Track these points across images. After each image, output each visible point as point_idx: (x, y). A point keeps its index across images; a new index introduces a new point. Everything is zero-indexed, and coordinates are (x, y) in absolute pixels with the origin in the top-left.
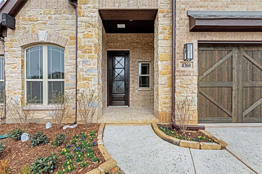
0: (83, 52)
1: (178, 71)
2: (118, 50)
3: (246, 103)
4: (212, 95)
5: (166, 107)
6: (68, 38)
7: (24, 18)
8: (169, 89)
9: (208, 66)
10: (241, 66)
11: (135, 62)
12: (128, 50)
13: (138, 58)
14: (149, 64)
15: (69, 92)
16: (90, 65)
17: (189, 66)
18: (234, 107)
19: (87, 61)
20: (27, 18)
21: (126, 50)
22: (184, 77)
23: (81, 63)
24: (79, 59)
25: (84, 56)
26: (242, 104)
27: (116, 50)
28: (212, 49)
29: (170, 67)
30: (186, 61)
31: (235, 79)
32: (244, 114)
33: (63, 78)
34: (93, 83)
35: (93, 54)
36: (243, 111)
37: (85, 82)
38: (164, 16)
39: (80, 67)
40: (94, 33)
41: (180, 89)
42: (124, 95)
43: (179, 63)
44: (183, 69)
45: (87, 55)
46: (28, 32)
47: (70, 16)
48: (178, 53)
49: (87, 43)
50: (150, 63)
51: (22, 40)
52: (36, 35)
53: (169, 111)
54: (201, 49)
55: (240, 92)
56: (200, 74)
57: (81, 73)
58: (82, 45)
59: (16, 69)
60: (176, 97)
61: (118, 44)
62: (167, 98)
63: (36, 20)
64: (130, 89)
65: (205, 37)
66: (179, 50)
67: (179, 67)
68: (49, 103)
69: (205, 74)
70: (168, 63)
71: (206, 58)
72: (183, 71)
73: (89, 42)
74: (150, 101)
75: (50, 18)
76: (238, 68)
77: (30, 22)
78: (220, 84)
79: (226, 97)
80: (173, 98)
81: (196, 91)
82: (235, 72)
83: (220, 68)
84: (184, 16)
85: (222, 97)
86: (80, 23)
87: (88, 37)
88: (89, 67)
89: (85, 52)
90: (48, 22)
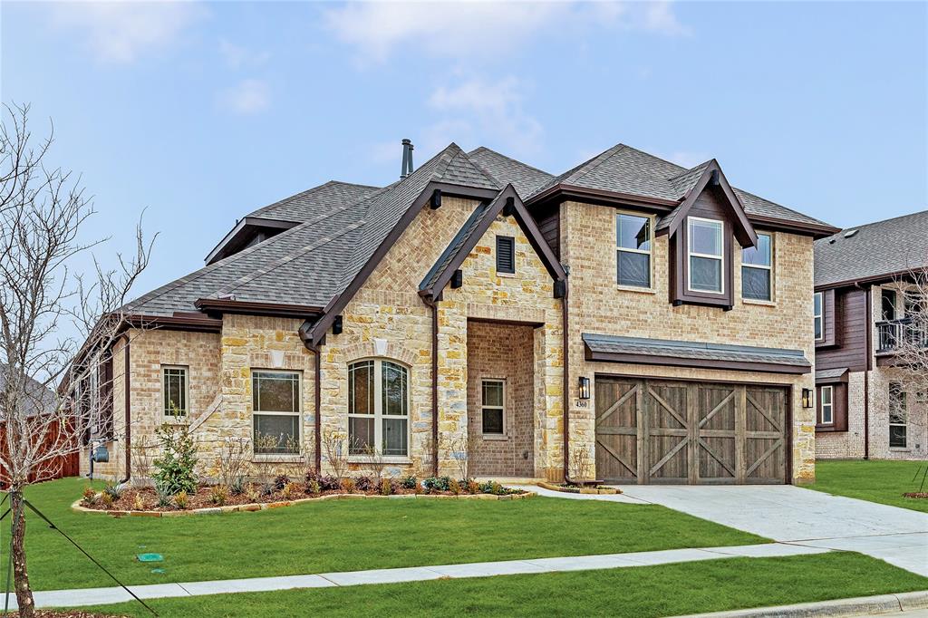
0: (447, 378)
1: (573, 412)
3: (653, 458)
4: (613, 447)
5: (556, 461)
6: (417, 352)
7: (351, 317)
8: (560, 436)
9: (607, 405)
10: (646, 406)
13: (482, 371)
14: (501, 384)
15: (419, 436)
16: (457, 397)
17: (585, 405)
18: (639, 463)
19: (453, 391)
20: (356, 316)
22: (580, 421)
23: (445, 394)
24: (439, 388)
25: (448, 384)
26: (649, 460)
28: (612, 381)
29: (561, 405)
30: (581, 399)
31: (640, 424)
32: (651, 472)
36: (650, 469)
37: (450, 421)
38: (553, 333)
39: (441, 399)
40: (461, 351)
41: (575, 436)
43: (573, 400)
44: (578, 409)
45: (452, 382)
46: (357, 339)
47: (418, 318)
48: (572, 388)
49: (452, 366)
50: (504, 382)
51: (349, 351)
52: (370, 347)
53: (560, 466)
54: (598, 380)
55: (647, 443)
56: (598, 415)
57: (445, 409)
58: (447, 367)
59: (338, 397)
60: (570, 446)
62: (557, 447)
63: (369, 321)
65: (603, 368)
66: (573, 383)
67: (573, 407)
68: (385, 453)
69: (604, 416)
70: (559, 399)
71: (605, 394)
72: (578, 412)
73: (455, 363)
74: (506, 463)
75: (391, 319)
76: (644, 410)
77: (360, 324)
78: (622, 430)
79: (629, 449)
80: (566, 448)
81: (593, 439)
82: (639, 415)
83: (622, 409)
84: (578, 339)
85: (624, 449)
86: (443, 335)
87: (453, 357)
88: (456, 400)
89: (450, 378)
90: (388, 326)
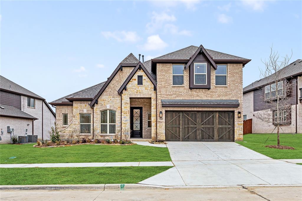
0: (124, 114)
2: (136, 106)
3: (186, 134)
5: (154, 135)
6: (117, 107)
8: (155, 128)
9: (171, 119)
11: (145, 113)
12: (142, 106)
13: (147, 111)
15: (117, 128)
18: (181, 135)
19: (125, 117)
20: (102, 99)
21: (141, 106)
22: (160, 124)
24: (122, 116)
26: (184, 134)
27: (135, 106)
28: (172, 112)
30: (161, 118)
31: (181, 124)
32: (185, 138)
33: (115, 123)
34: (127, 125)
35: (128, 114)
37: (124, 125)
38: (154, 100)
39: (123, 119)
40: (128, 106)
41: (159, 128)
42: (140, 131)
43: (158, 118)
44: (160, 120)
46: (102, 105)
47: (118, 99)
48: (158, 115)
49: (125, 110)
51: (100, 108)
52: (106, 107)
54: (168, 112)
55: (183, 129)
57: (123, 122)
59: (98, 119)
61: (136, 103)
62: (155, 131)
63: (105, 100)
64: (143, 128)
65: (168, 109)
66: (158, 113)
67: (159, 120)
68: (110, 133)
69: (169, 122)
70: (155, 118)
71: (170, 116)
72: (160, 121)
73: (126, 110)
75: (111, 99)
76: (182, 120)
77: (103, 101)
78: (176, 126)
79: (178, 131)
81: (164, 129)
82: (181, 122)
83: (175, 120)
84: (160, 101)
85: (176, 131)
86: (123, 103)
87: (126, 108)
88: (126, 119)
89: (124, 113)
90: (110, 101)
